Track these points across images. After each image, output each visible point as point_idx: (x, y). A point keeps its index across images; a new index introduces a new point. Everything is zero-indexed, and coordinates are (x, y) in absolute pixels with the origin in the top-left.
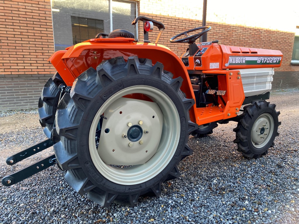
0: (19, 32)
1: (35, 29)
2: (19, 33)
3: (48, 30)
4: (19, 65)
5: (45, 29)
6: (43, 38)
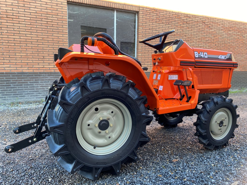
0: (41, 37)
1: (54, 35)
2: (42, 39)
3: (64, 36)
4: (40, 64)
5: (62, 35)
6: (59, 42)
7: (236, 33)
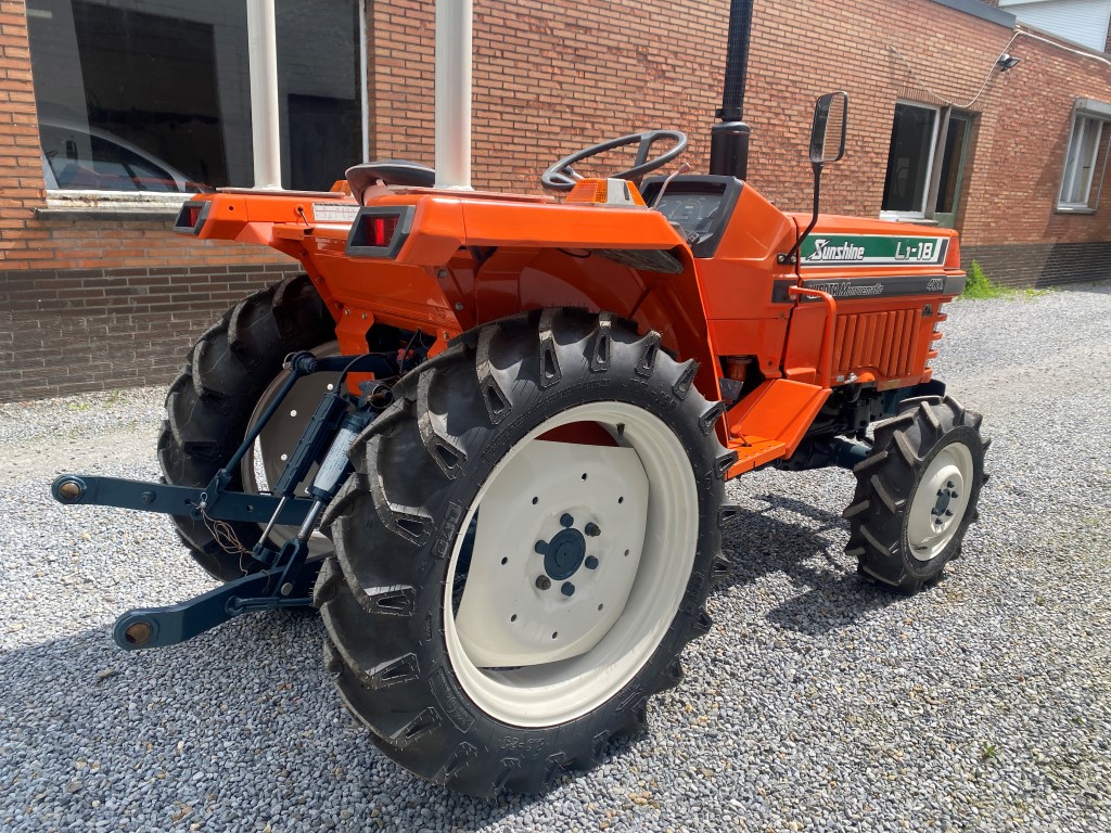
3: (14, 96)
7: (761, 102)
